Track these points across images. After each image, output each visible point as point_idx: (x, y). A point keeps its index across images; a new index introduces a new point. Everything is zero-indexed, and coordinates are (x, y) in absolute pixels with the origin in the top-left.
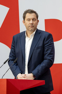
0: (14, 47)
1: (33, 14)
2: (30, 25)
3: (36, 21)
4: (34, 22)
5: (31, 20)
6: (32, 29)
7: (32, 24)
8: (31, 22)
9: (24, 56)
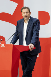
3: (29, 13)
5: (25, 13)
6: (26, 18)
7: (26, 15)
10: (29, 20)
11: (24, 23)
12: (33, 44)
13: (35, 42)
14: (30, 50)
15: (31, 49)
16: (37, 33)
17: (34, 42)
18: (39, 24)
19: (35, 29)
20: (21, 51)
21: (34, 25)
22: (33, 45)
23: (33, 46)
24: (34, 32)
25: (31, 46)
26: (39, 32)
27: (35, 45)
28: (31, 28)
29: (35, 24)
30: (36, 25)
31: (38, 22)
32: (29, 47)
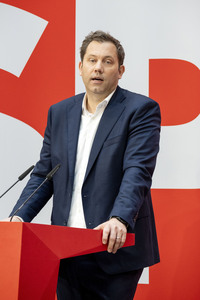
2: (94, 75)
4: (108, 69)
5: (99, 62)
6: (97, 87)
8: (98, 66)
10: (108, 99)
11: (81, 113)
12: (122, 220)
13: (133, 213)
14: (109, 251)
15: (111, 243)
16: (143, 166)
17: (131, 209)
18: (160, 123)
19: (136, 143)
20: (61, 256)
21: (132, 126)
22: (122, 227)
23: (125, 230)
24: (127, 162)
25: (113, 229)
26: (153, 160)
27: (133, 226)
28: (117, 140)
29: (136, 120)
30: (144, 128)
31: (152, 112)
32: (105, 236)
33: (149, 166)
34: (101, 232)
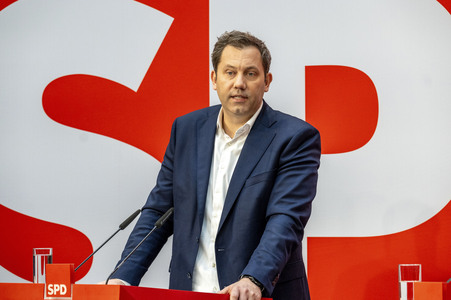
0: (172, 162)
1: (250, 51)
2: (234, 92)
3: (260, 79)
4: (252, 83)
5: (240, 75)
6: (240, 107)
7: (242, 89)
8: (238, 80)
9: (200, 201)
10: (250, 122)
12: (256, 281)
13: (273, 274)
16: (297, 215)
17: (271, 268)
19: (287, 184)
21: (284, 160)
23: (258, 295)
24: (274, 207)
25: (243, 292)
26: (306, 208)
27: (271, 290)
28: (264, 178)
29: (289, 152)
30: (299, 163)
31: (311, 142)
33: (304, 215)
34: (227, 296)
